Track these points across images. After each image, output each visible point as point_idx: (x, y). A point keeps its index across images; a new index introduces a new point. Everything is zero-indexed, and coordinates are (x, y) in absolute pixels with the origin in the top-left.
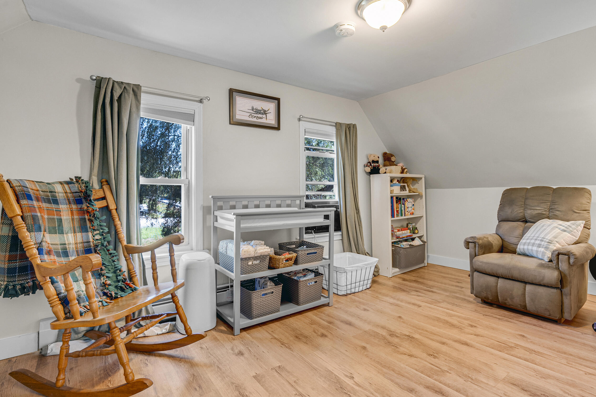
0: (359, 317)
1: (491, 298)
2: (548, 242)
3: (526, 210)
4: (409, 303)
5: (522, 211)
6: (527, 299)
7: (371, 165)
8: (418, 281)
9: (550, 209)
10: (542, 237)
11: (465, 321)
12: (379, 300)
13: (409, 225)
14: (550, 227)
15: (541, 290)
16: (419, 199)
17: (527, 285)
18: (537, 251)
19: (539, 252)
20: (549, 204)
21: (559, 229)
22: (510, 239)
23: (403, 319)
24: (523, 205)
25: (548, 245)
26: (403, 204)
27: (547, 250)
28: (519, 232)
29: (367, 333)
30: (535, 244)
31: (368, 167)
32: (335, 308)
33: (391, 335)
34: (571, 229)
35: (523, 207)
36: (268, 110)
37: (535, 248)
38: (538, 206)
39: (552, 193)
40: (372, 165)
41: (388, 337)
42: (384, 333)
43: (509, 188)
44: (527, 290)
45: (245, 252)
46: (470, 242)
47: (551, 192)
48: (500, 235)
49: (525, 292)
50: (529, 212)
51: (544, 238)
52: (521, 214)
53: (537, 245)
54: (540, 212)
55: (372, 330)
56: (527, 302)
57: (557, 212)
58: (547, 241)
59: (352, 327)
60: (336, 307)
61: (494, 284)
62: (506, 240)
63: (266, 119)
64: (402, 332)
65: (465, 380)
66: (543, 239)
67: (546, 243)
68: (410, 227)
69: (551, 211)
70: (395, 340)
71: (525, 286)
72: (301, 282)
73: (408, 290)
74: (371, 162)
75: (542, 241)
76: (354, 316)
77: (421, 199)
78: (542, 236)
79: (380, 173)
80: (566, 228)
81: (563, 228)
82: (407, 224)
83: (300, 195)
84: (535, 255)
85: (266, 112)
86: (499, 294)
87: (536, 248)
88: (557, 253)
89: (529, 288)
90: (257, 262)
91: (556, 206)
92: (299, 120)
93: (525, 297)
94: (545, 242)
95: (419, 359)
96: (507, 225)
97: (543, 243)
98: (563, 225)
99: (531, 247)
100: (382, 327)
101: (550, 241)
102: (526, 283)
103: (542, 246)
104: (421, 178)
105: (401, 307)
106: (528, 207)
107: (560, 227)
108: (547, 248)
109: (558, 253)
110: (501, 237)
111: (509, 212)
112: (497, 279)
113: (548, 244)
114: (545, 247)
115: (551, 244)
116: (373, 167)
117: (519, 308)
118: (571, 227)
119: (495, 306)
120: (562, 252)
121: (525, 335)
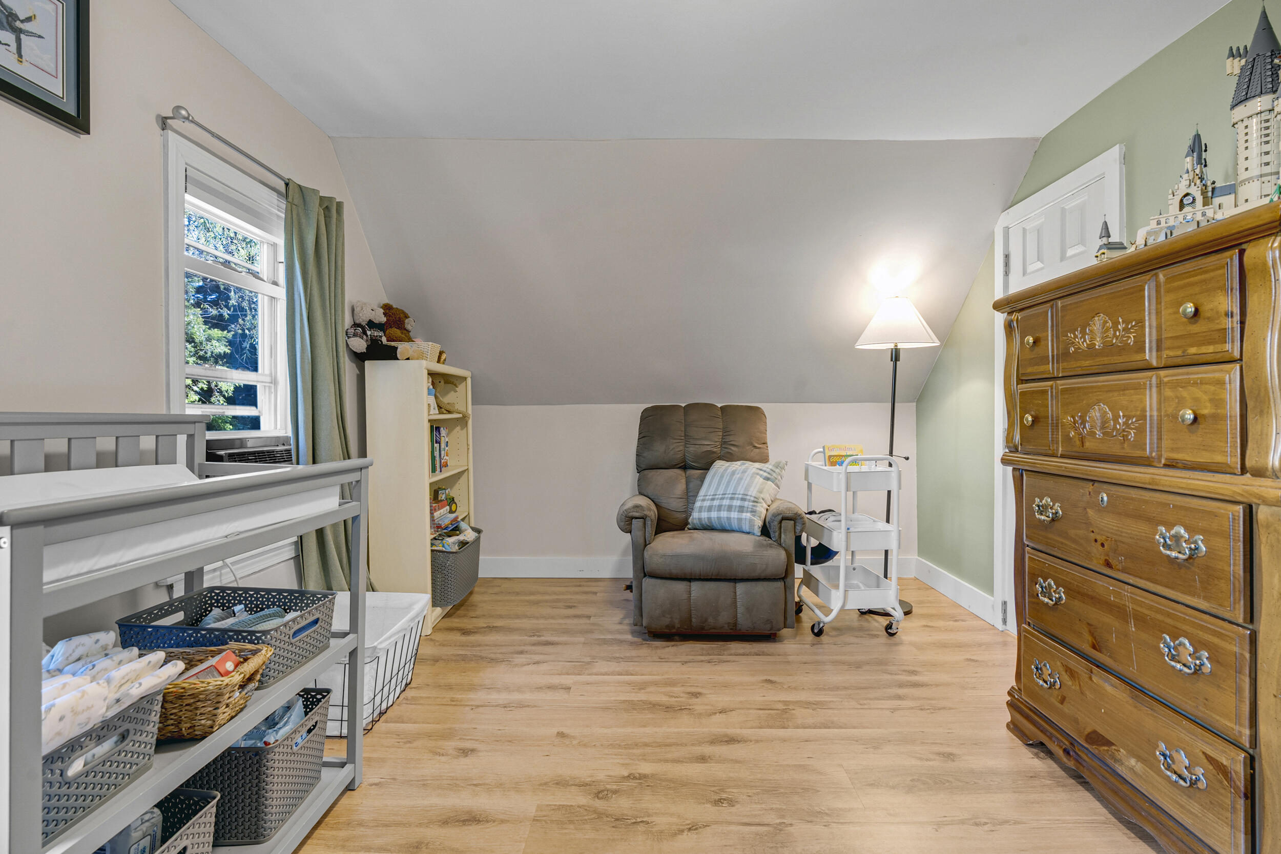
0: (475, 782)
1: (677, 625)
2: (754, 502)
3: (688, 446)
4: (539, 688)
5: (681, 448)
6: (741, 610)
7: (365, 333)
8: (496, 627)
9: (724, 443)
10: (742, 493)
11: (676, 689)
12: (468, 708)
13: (440, 492)
14: (747, 473)
15: (760, 587)
16: (458, 428)
17: (737, 585)
18: (740, 520)
19: (743, 522)
20: (721, 434)
21: (761, 476)
22: (673, 503)
23: (574, 737)
24: (683, 438)
25: (754, 506)
26: (436, 443)
27: (754, 516)
28: (680, 487)
29: (546, 822)
30: (734, 508)
31: (357, 339)
32: (376, 784)
33: (601, 795)
34: (774, 475)
35: (682, 441)
36: (29, 19)
37: (734, 515)
38: (706, 439)
39: (721, 415)
40: (369, 333)
41: (599, 804)
42: (581, 799)
43: (650, 405)
44: (738, 593)
45: (61, 719)
46: (633, 518)
47: (720, 413)
48: (650, 497)
49: (736, 598)
50: (692, 449)
51: (747, 495)
52: (679, 456)
53: (737, 509)
54: (708, 448)
55: (548, 805)
56: (739, 615)
57: (732, 448)
58: (752, 499)
59: (487, 825)
60: (377, 781)
61: (685, 596)
62: (663, 505)
63: (20, 56)
64: (612, 774)
65: (825, 824)
66: (745, 497)
67: (752, 504)
68: (443, 499)
69: (724, 446)
70: (622, 805)
71: (735, 588)
72: (277, 750)
73: (500, 656)
74: (364, 324)
75: (732, 499)
76: (457, 785)
77: (462, 429)
78: (741, 490)
79: (398, 359)
80: (769, 473)
81: (765, 474)
82: (435, 490)
83: (172, 413)
84: (735, 525)
85: (18, 24)
86: (693, 612)
87: (736, 513)
88: (780, 517)
89: (741, 588)
90: (106, 746)
91: (731, 438)
92: (164, 122)
93: (736, 607)
94: (749, 501)
95: (714, 826)
96: (660, 477)
97: (746, 504)
98: (764, 469)
99: (725, 513)
100: (557, 784)
101: (756, 500)
102: (735, 580)
103: (745, 509)
104: (465, 379)
105: (535, 706)
106: (692, 441)
107: (761, 472)
108: (753, 512)
109: (782, 518)
110: (653, 501)
111: (659, 450)
112: (688, 583)
113: (754, 504)
114: (750, 510)
115: (758, 504)
116: (371, 339)
117: (726, 630)
118: (774, 472)
119: (676, 638)
120: (787, 515)
121: (772, 678)
